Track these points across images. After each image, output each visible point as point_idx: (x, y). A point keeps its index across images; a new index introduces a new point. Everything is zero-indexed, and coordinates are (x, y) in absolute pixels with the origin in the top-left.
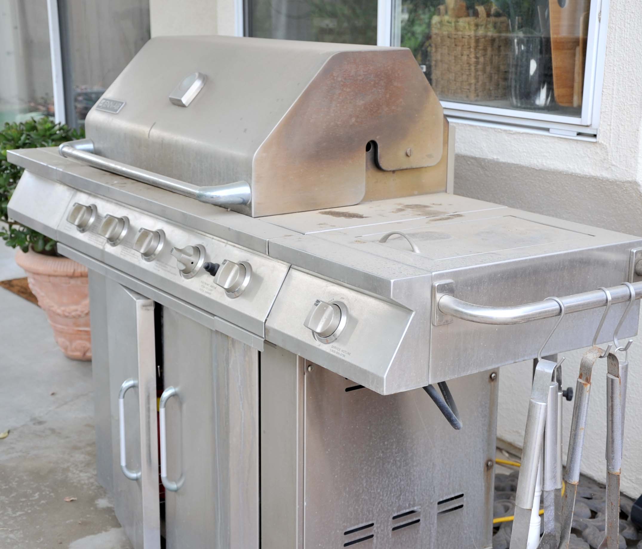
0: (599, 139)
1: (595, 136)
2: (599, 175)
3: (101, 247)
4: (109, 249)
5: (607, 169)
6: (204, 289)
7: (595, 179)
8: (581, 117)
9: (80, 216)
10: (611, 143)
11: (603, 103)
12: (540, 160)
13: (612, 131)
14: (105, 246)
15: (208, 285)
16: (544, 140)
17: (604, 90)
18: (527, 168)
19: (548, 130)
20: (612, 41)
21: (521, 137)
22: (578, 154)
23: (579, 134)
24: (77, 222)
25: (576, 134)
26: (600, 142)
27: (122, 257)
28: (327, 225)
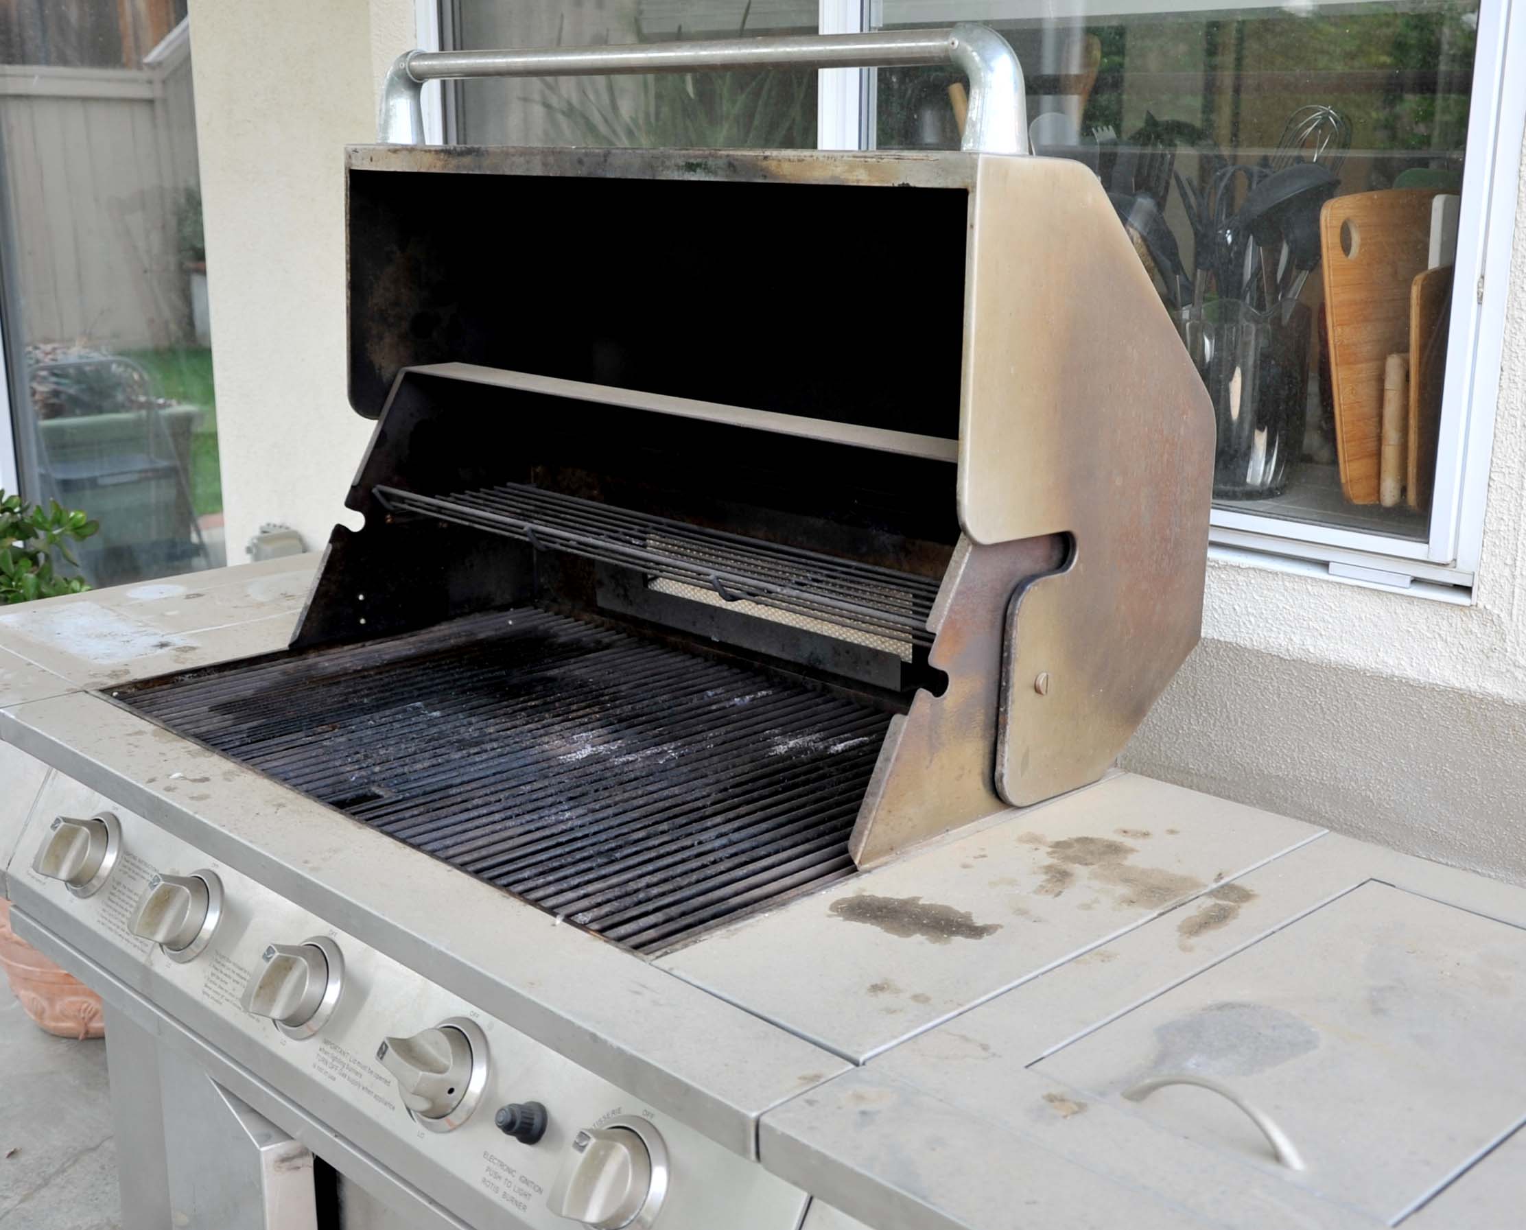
0: (1480, 596)
1: (1467, 590)
2: (1473, 687)
3: (142, 959)
4: (166, 967)
5: (1499, 674)
6: (497, 1182)
7: (1460, 695)
8: (1428, 543)
9: (72, 854)
10: (1515, 612)
11: (1490, 509)
12: (1296, 639)
13: (1518, 581)
14: (152, 957)
15: (510, 1171)
16: (1310, 588)
17: (1492, 475)
18: (1258, 654)
19: (1325, 565)
20: (1520, 355)
21: (1240, 578)
22: (1411, 630)
23: (1416, 581)
24: (64, 873)
25: (1408, 580)
26: (1481, 606)
27: (208, 1002)
28: (897, 991)
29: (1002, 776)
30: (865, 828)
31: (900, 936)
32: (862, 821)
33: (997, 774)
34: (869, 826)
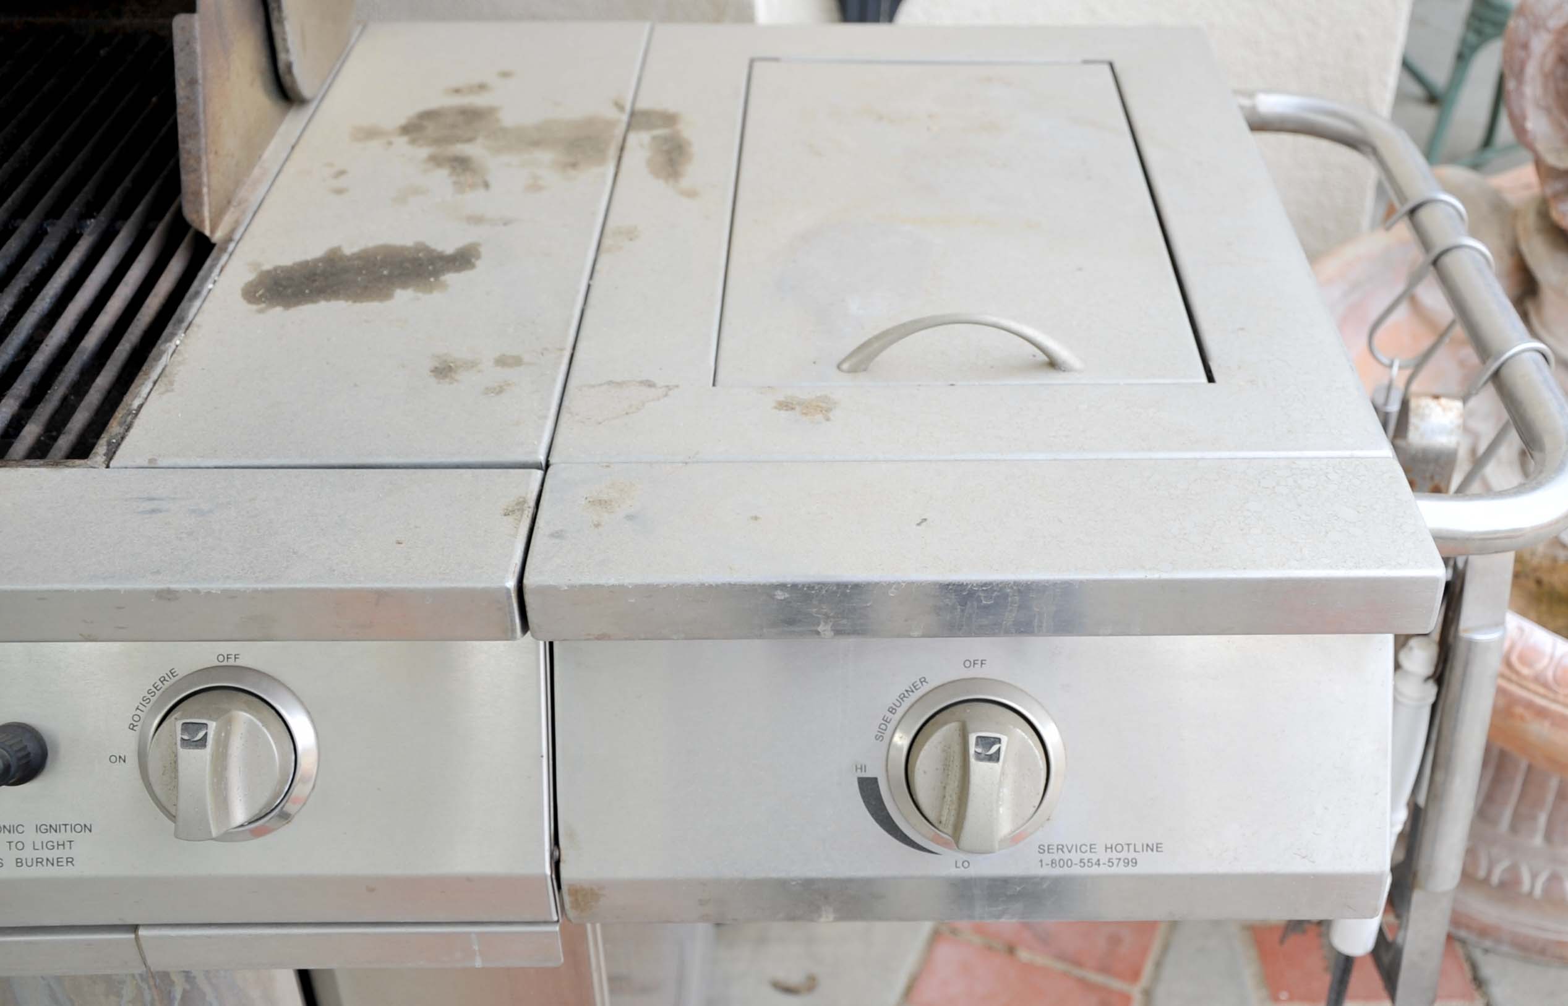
28: (472, 365)
29: (289, 67)
30: (200, 185)
31: (381, 300)
32: (192, 176)
33: (281, 65)
34: (205, 179)
